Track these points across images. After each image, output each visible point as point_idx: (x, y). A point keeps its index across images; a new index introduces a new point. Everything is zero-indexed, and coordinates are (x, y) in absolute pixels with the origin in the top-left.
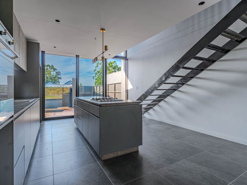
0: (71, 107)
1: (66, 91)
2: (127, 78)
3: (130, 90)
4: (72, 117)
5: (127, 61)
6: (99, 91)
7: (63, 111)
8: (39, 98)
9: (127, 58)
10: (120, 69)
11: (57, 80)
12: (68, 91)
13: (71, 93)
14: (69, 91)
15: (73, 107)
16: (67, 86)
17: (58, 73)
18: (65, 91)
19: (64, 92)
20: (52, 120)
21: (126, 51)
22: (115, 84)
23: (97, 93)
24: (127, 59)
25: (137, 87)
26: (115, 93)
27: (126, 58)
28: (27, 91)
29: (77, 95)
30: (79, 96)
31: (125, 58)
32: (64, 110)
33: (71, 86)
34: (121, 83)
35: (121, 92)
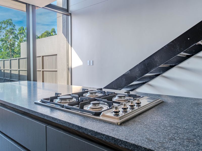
2: (70, 46)
3: (77, 68)
5: (69, 17)
6: (9, 69)
22: (43, 57)
23: (6, 71)
24: (71, 14)
25: (91, 62)
26: (43, 71)
27: (68, 12)
31: (66, 11)
34: (57, 55)
35: (56, 70)
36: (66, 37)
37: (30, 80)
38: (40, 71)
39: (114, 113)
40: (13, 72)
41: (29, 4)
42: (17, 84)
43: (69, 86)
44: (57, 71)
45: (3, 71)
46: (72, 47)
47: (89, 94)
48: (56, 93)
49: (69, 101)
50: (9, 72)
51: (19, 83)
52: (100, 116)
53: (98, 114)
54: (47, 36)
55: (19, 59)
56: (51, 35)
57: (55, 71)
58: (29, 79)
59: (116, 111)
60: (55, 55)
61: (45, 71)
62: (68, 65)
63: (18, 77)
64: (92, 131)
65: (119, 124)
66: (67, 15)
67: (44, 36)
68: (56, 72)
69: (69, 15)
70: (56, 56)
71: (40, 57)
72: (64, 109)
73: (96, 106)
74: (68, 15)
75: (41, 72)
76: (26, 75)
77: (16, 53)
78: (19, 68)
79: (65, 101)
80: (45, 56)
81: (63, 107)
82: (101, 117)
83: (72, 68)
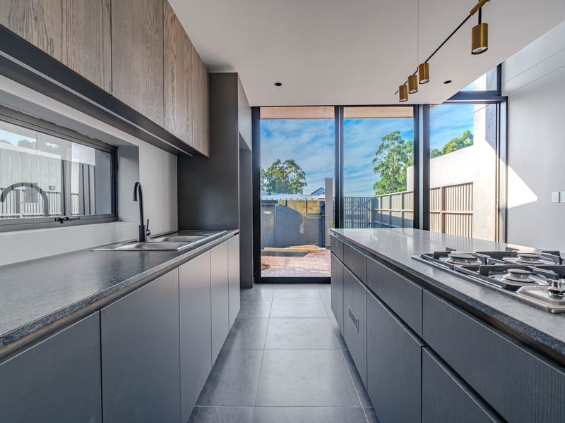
0: (323, 246)
1: (314, 208)
2: (503, 164)
4: (326, 281)
5: (503, 106)
7: (305, 255)
8: (238, 231)
9: (503, 95)
10: (468, 141)
11: (299, 188)
12: (316, 209)
13: (322, 214)
14: (319, 208)
15: (328, 248)
16: (314, 197)
17: (301, 176)
18: (310, 208)
19: (309, 211)
20: (277, 285)
21: (500, 67)
22: (444, 188)
23: (384, 213)
24: (506, 99)
25: (563, 195)
26: (444, 214)
27: (500, 95)
28: (212, 208)
29: (338, 223)
30: (342, 227)
31: (497, 97)
32: (306, 253)
33: (323, 196)
34: (472, 183)
35: (470, 212)
36: (493, 148)
37: (418, 228)
38: (439, 213)
39: (550, 294)
40: (393, 214)
41: (419, 105)
42: (399, 232)
43: (499, 244)
44: (472, 214)
45: (379, 212)
46: (509, 166)
47: (519, 258)
48: (447, 249)
49: (469, 262)
50: (388, 214)
51: (403, 231)
52: (517, 292)
53: (514, 289)
54: (458, 149)
55: (403, 194)
56: (464, 146)
57: (469, 214)
58: (416, 226)
59: (555, 289)
60: (469, 184)
61: (449, 214)
62: (498, 202)
63: (401, 222)
64: (487, 306)
65: (553, 311)
66: (496, 103)
67: (451, 149)
68: (470, 216)
69: (503, 101)
70: (471, 186)
71: (439, 188)
72: (454, 271)
73: (519, 277)
74: (500, 102)
75: (441, 215)
76: (412, 219)
77: (400, 183)
78: (403, 208)
79: (462, 261)
80: (449, 187)
81: (453, 269)
82: (518, 294)
83: (509, 207)
